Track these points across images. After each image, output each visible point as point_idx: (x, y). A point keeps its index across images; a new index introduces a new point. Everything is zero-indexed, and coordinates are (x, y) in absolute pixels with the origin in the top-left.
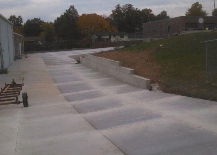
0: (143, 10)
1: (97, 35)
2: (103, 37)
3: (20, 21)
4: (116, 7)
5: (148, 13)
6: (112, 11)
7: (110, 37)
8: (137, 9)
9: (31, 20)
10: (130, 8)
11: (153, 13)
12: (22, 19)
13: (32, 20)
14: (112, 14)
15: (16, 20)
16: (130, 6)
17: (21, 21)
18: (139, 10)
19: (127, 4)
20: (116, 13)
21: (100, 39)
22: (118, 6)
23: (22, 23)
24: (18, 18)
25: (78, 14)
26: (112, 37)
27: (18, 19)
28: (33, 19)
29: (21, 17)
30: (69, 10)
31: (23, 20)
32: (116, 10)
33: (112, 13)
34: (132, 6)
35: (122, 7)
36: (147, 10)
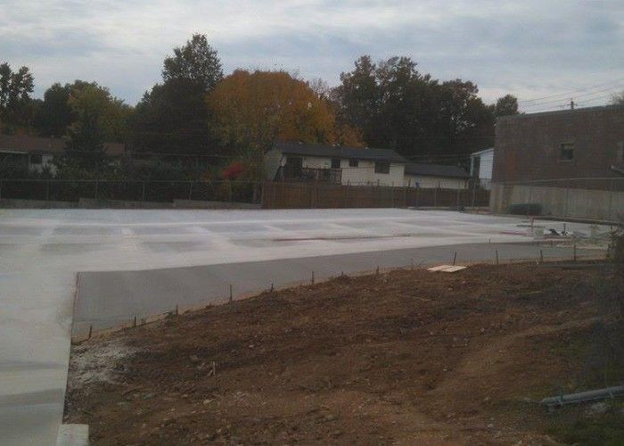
0: (446, 84)
1: (283, 154)
2: (307, 164)
3: (23, 86)
4: (357, 65)
5: (464, 96)
6: (342, 76)
7: (336, 164)
8: (428, 77)
9: (63, 86)
10: (404, 69)
11: (478, 95)
12: (30, 79)
13: (68, 85)
14: (341, 87)
15: (10, 81)
16: (406, 65)
17: (29, 85)
18: (436, 82)
19: (395, 59)
20: (356, 83)
21: (294, 168)
22: (365, 61)
23: (31, 91)
24: (17, 75)
25: (218, 68)
26: (344, 165)
27: (18, 77)
28: (72, 83)
29: (29, 72)
30: (189, 49)
31: (34, 82)
32: (357, 74)
33: (339, 83)
34: (412, 65)
35: (377, 67)
36: (462, 85)
